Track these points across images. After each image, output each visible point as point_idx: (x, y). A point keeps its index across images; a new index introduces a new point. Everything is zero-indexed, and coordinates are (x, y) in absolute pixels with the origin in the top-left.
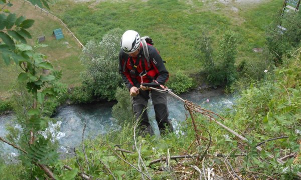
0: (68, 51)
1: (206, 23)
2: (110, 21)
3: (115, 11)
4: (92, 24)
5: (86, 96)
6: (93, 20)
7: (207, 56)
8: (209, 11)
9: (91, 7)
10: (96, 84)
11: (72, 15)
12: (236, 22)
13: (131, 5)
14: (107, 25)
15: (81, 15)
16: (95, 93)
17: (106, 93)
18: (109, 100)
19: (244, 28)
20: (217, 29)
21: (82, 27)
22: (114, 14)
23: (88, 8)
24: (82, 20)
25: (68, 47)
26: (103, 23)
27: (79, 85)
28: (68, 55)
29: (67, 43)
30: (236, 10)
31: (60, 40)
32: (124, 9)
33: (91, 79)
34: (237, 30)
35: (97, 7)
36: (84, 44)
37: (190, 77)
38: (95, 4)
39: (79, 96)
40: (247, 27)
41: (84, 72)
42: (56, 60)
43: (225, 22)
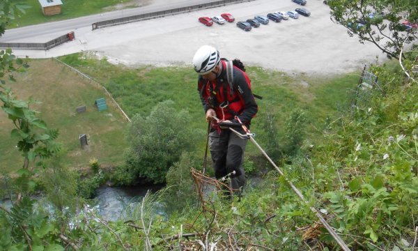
0: (111, 124)
1: (270, 98)
2: (161, 92)
3: (168, 81)
4: (141, 94)
5: (129, 178)
6: (141, 90)
7: (271, 136)
8: (275, 85)
9: (141, 75)
10: (141, 163)
11: (118, 83)
12: (305, 98)
13: (186, 74)
14: (158, 95)
15: (128, 83)
16: (141, 174)
17: (152, 176)
18: (155, 183)
19: (313, 106)
20: (283, 105)
21: (129, 98)
22: (166, 84)
23: (137, 76)
24: (129, 89)
25: (112, 120)
26: (152, 93)
27: (122, 164)
28: (111, 129)
29: (110, 115)
30: (305, 84)
31: (102, 112)
32: (178, 78)
33: (137, 158)
34: (307, 108)
35: (148, 75)
36: (130, 117)
37: (250, 160)
38: (144, 72)
39: (120, 177)
40: (318, 105)
41: (128, 150)
42: (97, 134)
43: (292, 98)
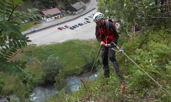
0: (35, 65)
1: (84, 48)
2: (50, 52)
3: (51, 48)
4: (43, 54)
5: (43, 82)
6: (43, 53)
7: (86, 59)
8: (84, 44)
9: (42, 48)
10: (47, 76)
11: (35, 52)
12: (94, 46)
13: (56, 45)
14: (49, 53)
15: (38, 51)
16: (47, 80)
17: (51, 80)
18: (52, 82)
19: (97, 48)
20: (88, 50)
21: (39, 56)
22: (50, 50)
23: (41, 49)
24: (39, 53)
25: (35, 64)
26: (47, 53)
27: (40, 77)
28: (35, 67)
29: (34, 62)
30: (93, 42)
31: (31, 62)
32: (54, 47)
33: (45, 74)
34: (95, 49)
35: (44, 48)
36: (41, 62)
37: (81, 68)
38: (43, 47)
39: (40, 82)
40: (98, 48)
41: (42, 73)
42: (30, 69)
43: (90, 47)
